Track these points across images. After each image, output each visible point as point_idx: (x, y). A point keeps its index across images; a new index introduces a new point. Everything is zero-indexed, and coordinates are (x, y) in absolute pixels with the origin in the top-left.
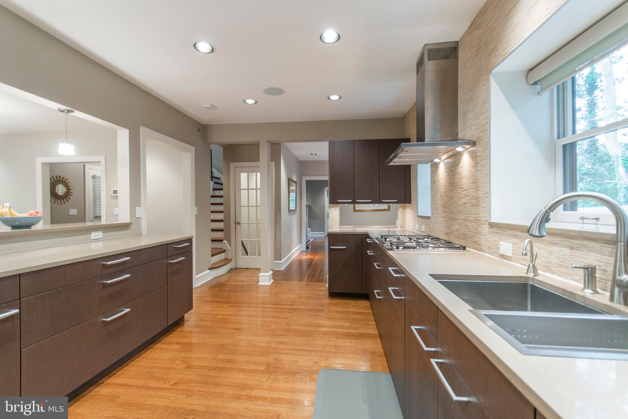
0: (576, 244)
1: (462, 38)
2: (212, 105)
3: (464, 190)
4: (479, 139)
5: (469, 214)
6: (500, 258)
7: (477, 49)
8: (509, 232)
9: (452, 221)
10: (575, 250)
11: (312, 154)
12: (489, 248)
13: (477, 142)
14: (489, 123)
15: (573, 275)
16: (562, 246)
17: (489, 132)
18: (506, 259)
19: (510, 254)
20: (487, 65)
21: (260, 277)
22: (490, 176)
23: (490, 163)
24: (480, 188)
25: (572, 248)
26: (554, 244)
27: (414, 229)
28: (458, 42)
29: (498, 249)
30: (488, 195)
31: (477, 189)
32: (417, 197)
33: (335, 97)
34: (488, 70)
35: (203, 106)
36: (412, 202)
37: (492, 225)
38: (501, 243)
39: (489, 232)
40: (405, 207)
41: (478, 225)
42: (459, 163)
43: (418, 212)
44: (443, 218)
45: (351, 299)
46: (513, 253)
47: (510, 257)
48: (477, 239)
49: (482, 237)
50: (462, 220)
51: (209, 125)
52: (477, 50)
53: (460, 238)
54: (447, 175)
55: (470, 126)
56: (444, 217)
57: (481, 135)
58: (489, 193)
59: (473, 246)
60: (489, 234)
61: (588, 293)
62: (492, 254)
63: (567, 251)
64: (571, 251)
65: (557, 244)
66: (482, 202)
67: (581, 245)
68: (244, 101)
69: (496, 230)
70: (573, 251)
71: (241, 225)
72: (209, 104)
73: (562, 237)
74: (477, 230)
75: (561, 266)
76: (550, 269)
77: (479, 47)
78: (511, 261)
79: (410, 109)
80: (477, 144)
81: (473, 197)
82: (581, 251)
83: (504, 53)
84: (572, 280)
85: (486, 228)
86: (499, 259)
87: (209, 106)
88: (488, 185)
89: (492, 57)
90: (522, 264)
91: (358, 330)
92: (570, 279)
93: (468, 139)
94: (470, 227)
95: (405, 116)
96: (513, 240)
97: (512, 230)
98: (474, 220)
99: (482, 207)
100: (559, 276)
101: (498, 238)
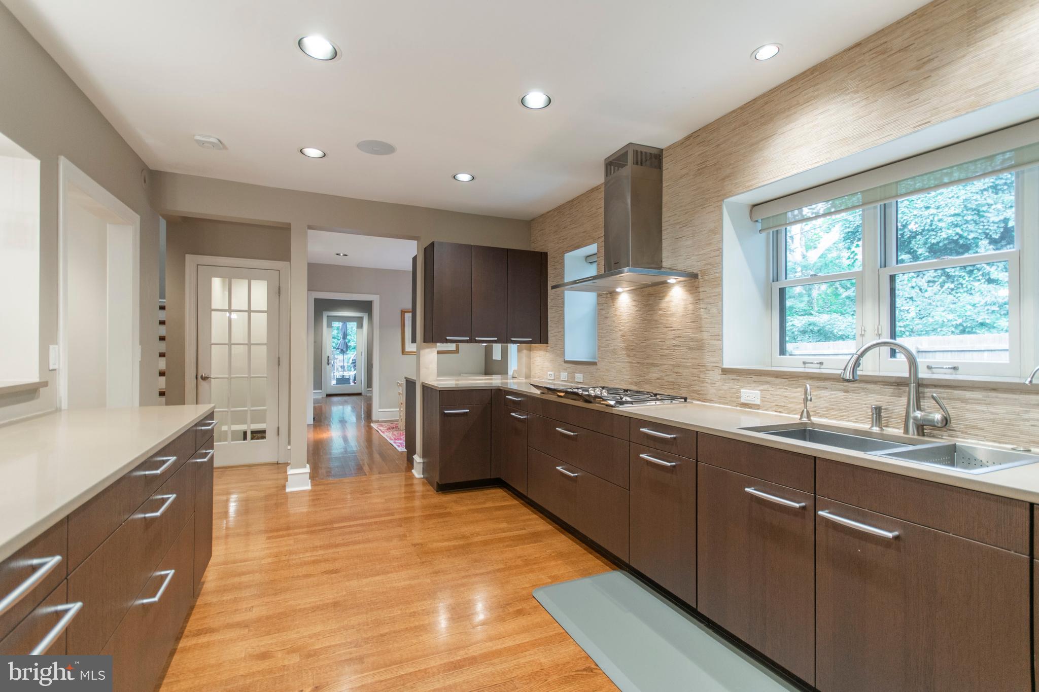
0: (851, 387)
1: (670, 147)
2: (219, 140)
3: (674, 330)
4: (704, 273)
5: (684, 359)
6: (741, 407)
7: (700, 168)
8: (755, 378)
9: (647, 368)
10: (850, 392)
11: (337, 254)
12: (720, 397)
13: (699, 275)
14: (721, 255)
15: (848, 417)
16: (832, 389)
17: (721, 266)
18: (750, 408)
19: (758, 402)
20: (719, 191)
21: (289, 477)
22: (722, 316)
23: (722, 301)
24: (704, 329)
25: (846, 391)
26: (823, 388)
27: (554, 380)
28: (662, 150)
29: (739, 397)
30: (720, 337)
31: (699, 329)
32: (564, 335)
33: (464, 177)
34: (721, 196)
35: (197, 138)
36: (549, 342)
37: (725, 371)
38: (742, 390)
39: (721, 379)
40: (531, 348)
41: (701, 372)
42: (664, 296)
43: (564, 356)
44: (629, 364)
45: (475, 489)
46: (762, 401)
47: (756, 405)
48: (698, 388)
49: (709, 386)
50: (671, 366)
51: (167, 173)
52: (699, 170)
53: (666, 388)
54: (637, 309)
55: (686, 255)
56: (630, 362)
57: (706, 268)
58: (719, 336)
59: (692, 396)
60: (720, 381)
61: (876, 429)
62: (727, 404)
63: (841, 394)
64: (845, 394)
65: (826, 388)
66: (708, 344)
67: (858, 387)
68: (301, 151)
69: (735, 377)
70: (848, 394)
71: (210, 382)
72: (214, 138)
73: (833, 382)
74: (699, 378)
75: (833, 409)
76: (818, 413)
77: (703, 166)
78: (758, 409)
79: (548, 212)
80: (699, 277)
81: (692, 339)
82: (858, 393)
83: (747, 184)
84: (846, 421)
85: (716, 375)
86: (738, 408)
87: (212, 140)
88: (720, 326)
89: (726, 183)
90: (776, 411)
91: (525, 529)
92: (844, 420)
93: (682, 269)
94: (684, 374)
95: (533, 220)
96: (762, 387)
97: (761, 376)
98: (693, 365)
99: (708, 351)
100: (830, 419)
101: (738, 385)
